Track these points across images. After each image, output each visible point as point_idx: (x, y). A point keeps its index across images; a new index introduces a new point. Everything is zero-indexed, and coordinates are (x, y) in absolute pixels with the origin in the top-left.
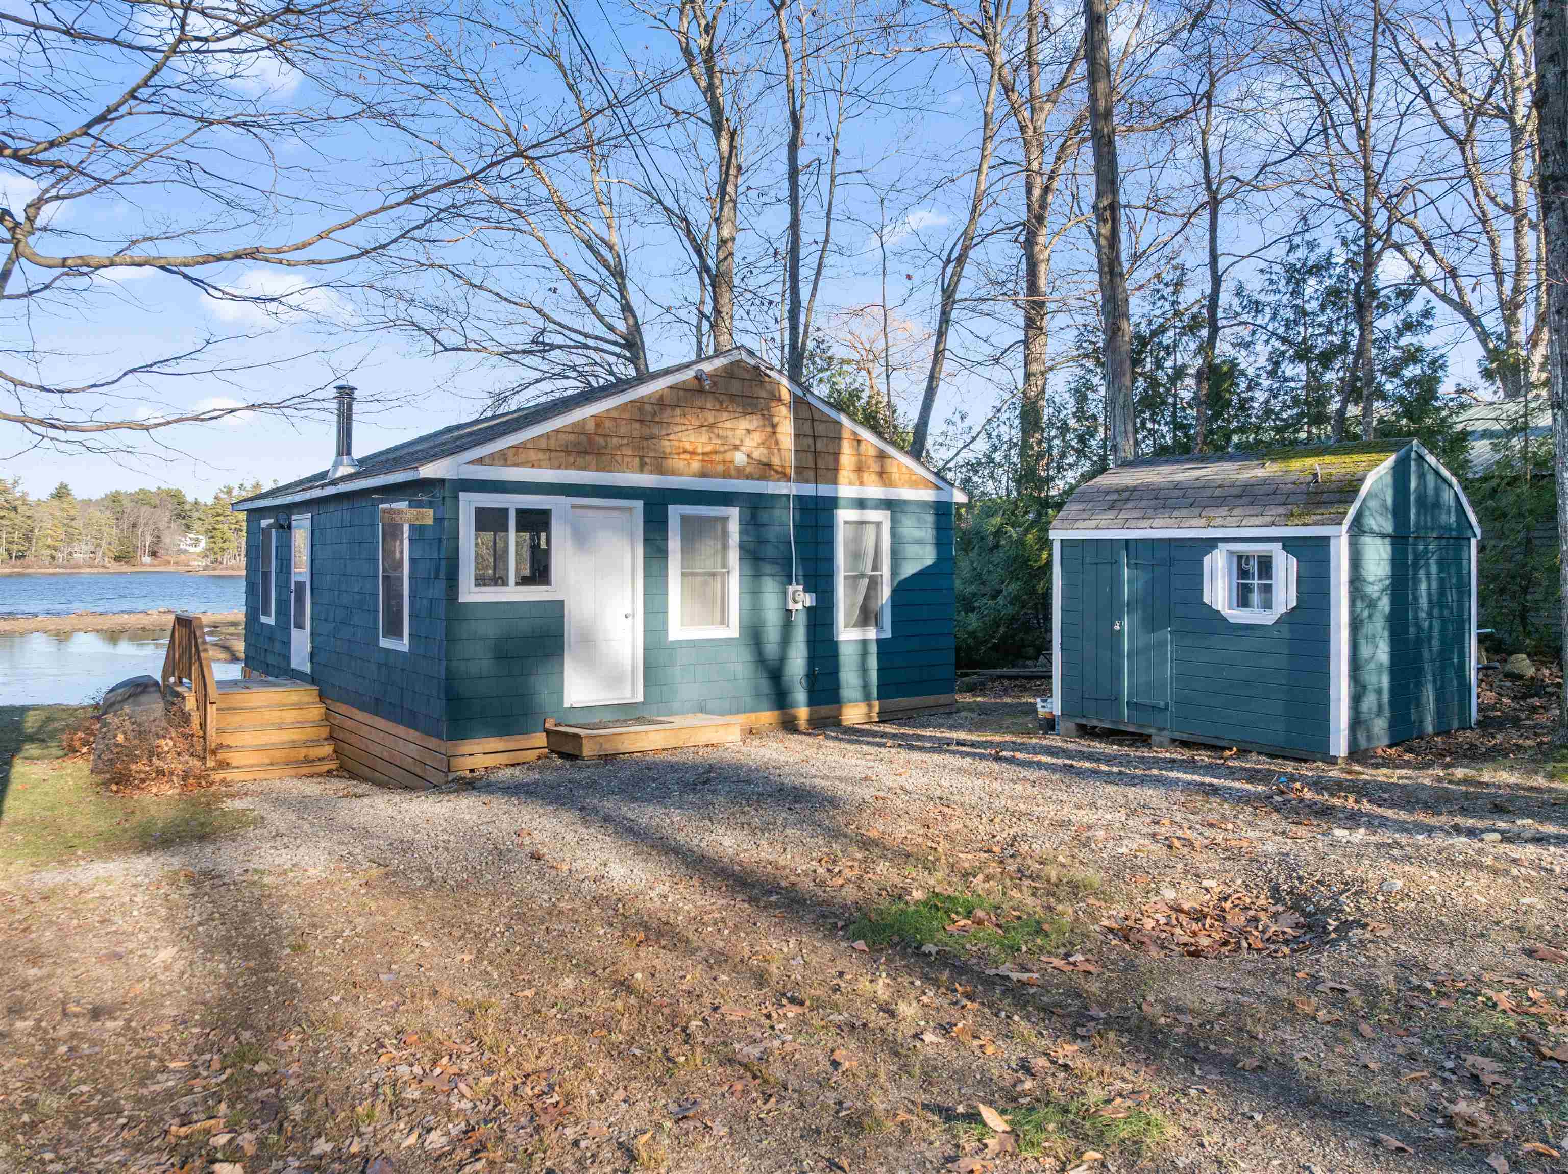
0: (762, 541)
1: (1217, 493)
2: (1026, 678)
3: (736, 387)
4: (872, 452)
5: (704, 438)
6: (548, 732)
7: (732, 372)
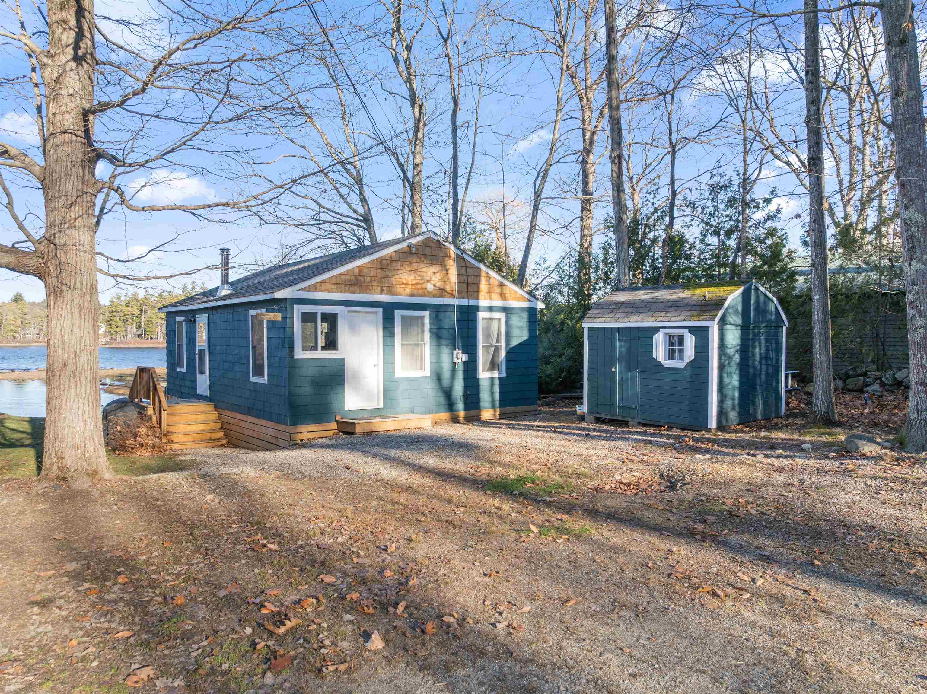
0: (440, 328)
1: (661, 305)
2: (575, 398)
3: (428, 251)
4: (496, 283)
5: (412, 277)
6: (338, 422)
7: (426, 243)
